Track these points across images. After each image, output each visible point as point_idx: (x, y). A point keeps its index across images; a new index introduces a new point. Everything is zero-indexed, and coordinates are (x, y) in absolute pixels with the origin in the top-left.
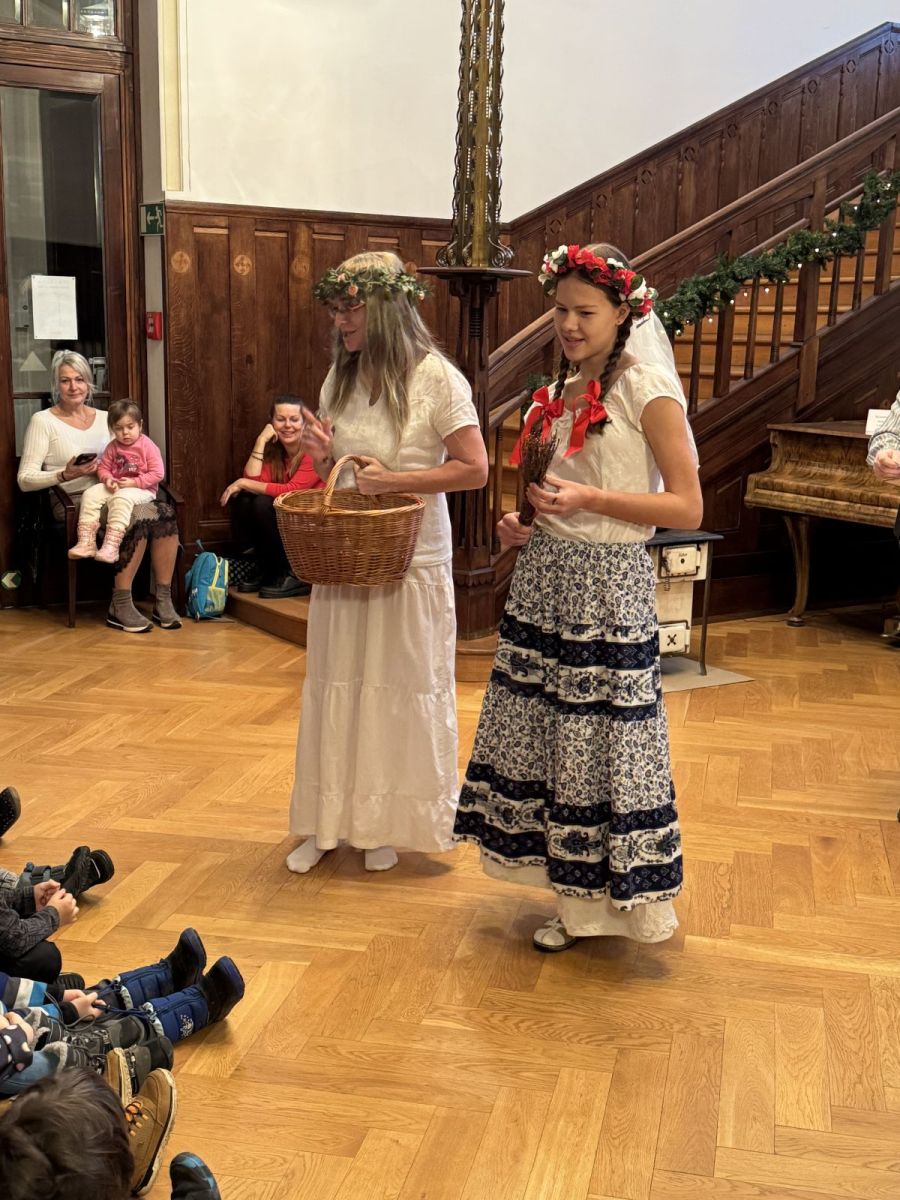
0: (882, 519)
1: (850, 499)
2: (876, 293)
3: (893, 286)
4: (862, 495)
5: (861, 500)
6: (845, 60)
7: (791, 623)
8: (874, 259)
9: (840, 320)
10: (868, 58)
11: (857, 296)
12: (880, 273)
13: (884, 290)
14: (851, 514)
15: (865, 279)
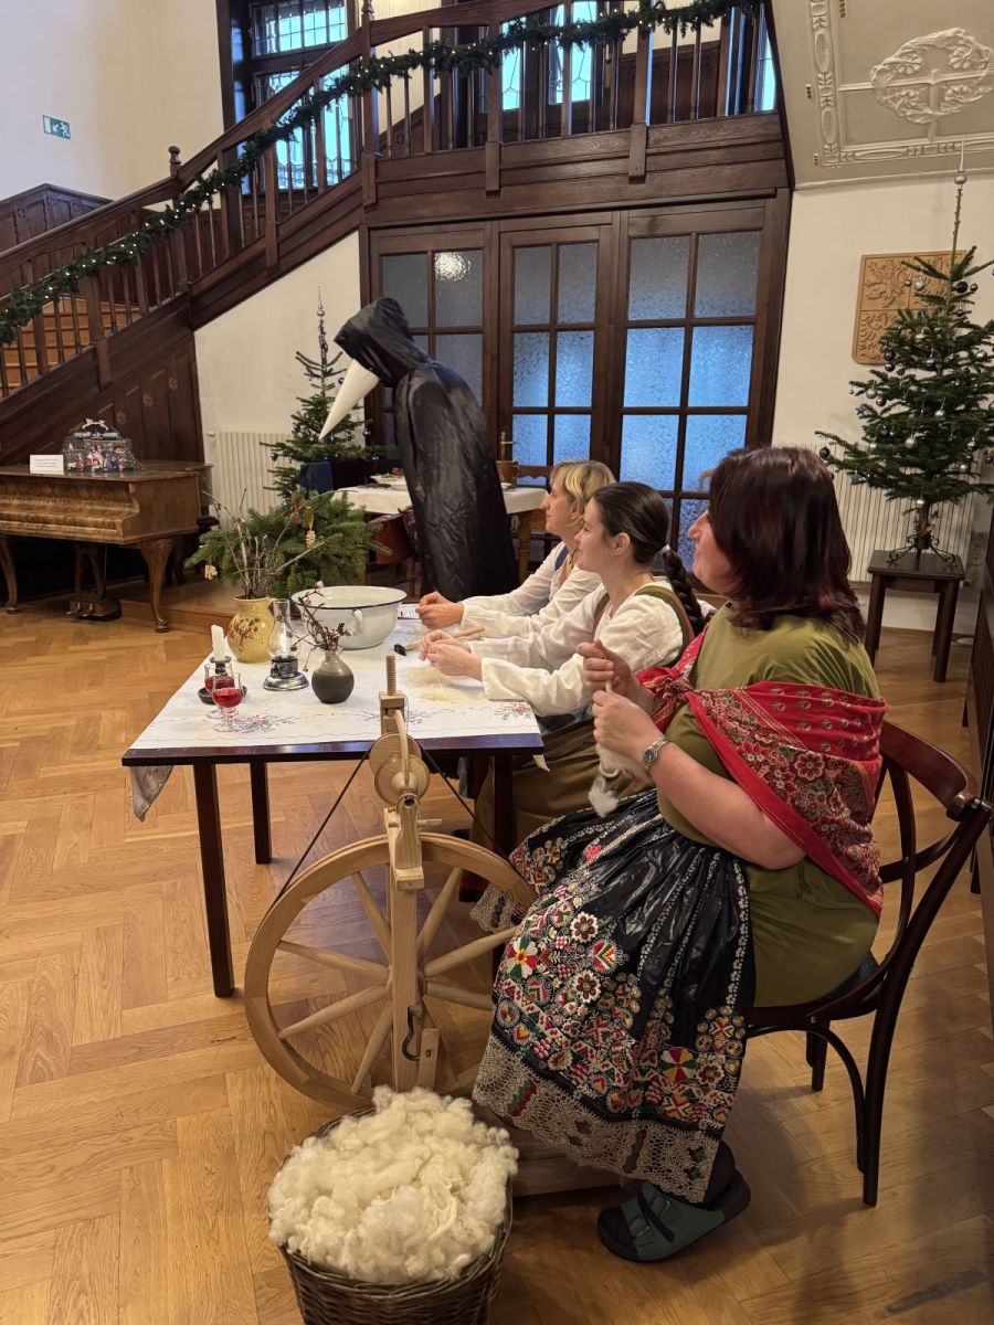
0: (42, 532)
1: (19, 519)
2: (39, 373)
3: (51, 369)
4: (27, 517)
5: (27, 519)
6: (16, 208)
7: (10, 612)
8: (34, 353)
9: (12, 392)
10: (34, 208)
11: (24, 376)
12: (39, 359)
13: (45, 371)
14: (22, 530)
15: (28, 364)
